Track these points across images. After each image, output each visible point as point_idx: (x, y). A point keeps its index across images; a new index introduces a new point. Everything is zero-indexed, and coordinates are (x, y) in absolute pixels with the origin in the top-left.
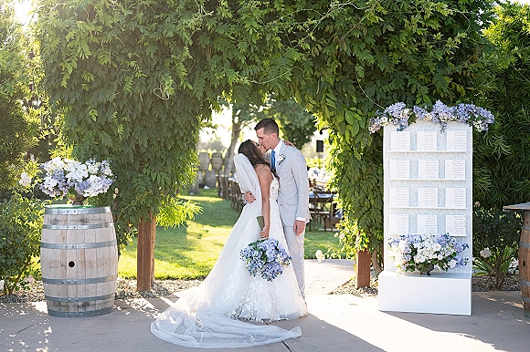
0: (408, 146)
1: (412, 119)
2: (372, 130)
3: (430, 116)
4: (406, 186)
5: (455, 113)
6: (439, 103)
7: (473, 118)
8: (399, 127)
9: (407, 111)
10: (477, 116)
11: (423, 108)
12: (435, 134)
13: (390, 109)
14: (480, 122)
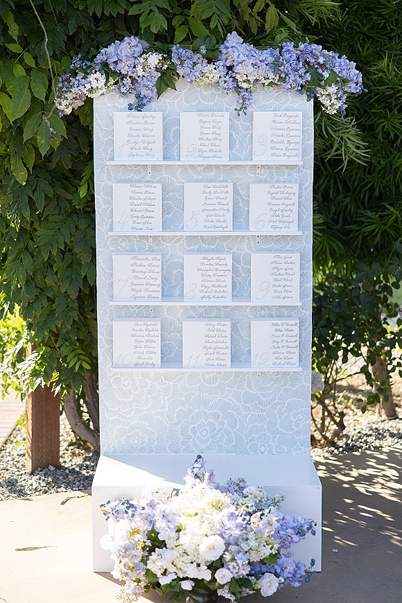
0: (158, 148)
1: (167, 79)
2: (65, 106)
3: (213, 72)
4: (151, 250)
5: (276, 66)
6: (234, 39)
7: (318, 80)
8: (132, 99)
9: (154, 59)
10: (326, 75)
11: (196, 51)
12: (224, 119)
13: (110, 52)
14: (333, 89)
